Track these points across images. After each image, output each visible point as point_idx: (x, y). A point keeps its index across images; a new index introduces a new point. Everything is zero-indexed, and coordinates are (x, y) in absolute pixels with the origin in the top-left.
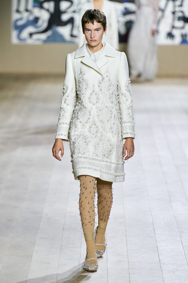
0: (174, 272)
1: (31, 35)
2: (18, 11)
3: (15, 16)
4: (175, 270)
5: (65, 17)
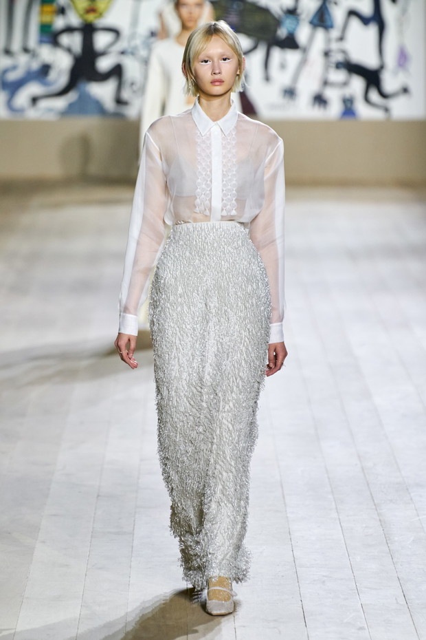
0: (324, 582)
1: (35, 100)
2: (7, 52)
3: (3, 62)
4: (325, 578)
5: (104, 64)
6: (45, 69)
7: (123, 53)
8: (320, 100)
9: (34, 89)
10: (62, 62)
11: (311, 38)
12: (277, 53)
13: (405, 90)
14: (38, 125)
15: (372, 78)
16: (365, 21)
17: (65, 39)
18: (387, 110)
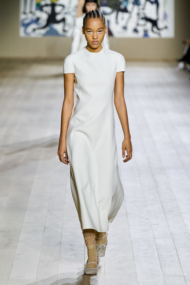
1: (34, 30)
2: (25, 13)
3: (22, 17)
5: (59, 17)
6: (38, 19)
7: (66, 13)
8: (136, 31)
9: (34, 26)
10: (44, 17)
11: (133, 9)
12: (121, 14)
13: (166, 28)
14: (35, 39)
15: (154, 23)
16: (152, 3)
17: (45, 9)
18: (159, 34)
